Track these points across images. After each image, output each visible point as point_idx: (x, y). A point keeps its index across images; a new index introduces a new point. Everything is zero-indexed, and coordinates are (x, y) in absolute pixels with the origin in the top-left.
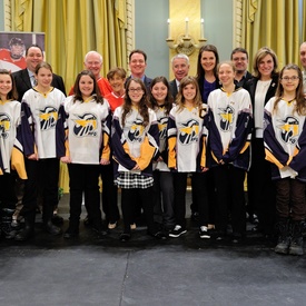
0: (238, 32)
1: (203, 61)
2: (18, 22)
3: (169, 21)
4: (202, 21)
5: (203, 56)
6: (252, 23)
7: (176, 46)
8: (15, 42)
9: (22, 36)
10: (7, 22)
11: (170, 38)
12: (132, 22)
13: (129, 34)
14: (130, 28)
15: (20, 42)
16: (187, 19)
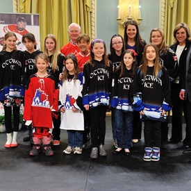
0: (163, 14)
1: (128, 32)
2: (22, 7)
3: (118, 7)
4: (140, 7)
5: (128, 28)
6: (172, 8)
7: (123, 23)
8: (20, 20)
9: (24, 16)
10: (15, 7)
11: (119, 18)
12: (95, 7)
13: (93, 15)
14: (93, 11)
15: (23, 20)
16: (130, 6)
